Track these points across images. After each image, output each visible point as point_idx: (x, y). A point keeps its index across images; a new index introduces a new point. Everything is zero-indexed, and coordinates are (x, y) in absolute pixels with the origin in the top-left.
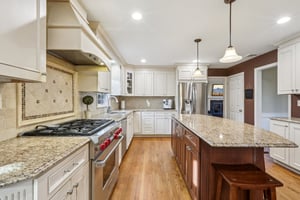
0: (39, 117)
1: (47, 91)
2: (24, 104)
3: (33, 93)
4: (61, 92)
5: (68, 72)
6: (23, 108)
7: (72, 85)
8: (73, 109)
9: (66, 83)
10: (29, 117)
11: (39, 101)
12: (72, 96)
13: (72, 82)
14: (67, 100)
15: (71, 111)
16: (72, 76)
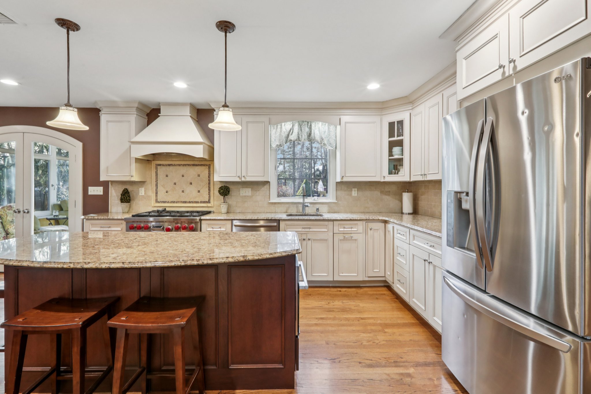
0: (168, 202)
1: (175, 184)
2: (157, 193)
3: (163, 186)
4: (191, 183)
5: (201, 164)
6: (157, 196)
7: (209, 176)
8: (209, 201)
9: (198, 175)
10: (160, 201)
11: (168, 191)
12: (209, 187)
13: (208, 173)
14: (200, 191)
15: (206, 202)
16: (209, 167)
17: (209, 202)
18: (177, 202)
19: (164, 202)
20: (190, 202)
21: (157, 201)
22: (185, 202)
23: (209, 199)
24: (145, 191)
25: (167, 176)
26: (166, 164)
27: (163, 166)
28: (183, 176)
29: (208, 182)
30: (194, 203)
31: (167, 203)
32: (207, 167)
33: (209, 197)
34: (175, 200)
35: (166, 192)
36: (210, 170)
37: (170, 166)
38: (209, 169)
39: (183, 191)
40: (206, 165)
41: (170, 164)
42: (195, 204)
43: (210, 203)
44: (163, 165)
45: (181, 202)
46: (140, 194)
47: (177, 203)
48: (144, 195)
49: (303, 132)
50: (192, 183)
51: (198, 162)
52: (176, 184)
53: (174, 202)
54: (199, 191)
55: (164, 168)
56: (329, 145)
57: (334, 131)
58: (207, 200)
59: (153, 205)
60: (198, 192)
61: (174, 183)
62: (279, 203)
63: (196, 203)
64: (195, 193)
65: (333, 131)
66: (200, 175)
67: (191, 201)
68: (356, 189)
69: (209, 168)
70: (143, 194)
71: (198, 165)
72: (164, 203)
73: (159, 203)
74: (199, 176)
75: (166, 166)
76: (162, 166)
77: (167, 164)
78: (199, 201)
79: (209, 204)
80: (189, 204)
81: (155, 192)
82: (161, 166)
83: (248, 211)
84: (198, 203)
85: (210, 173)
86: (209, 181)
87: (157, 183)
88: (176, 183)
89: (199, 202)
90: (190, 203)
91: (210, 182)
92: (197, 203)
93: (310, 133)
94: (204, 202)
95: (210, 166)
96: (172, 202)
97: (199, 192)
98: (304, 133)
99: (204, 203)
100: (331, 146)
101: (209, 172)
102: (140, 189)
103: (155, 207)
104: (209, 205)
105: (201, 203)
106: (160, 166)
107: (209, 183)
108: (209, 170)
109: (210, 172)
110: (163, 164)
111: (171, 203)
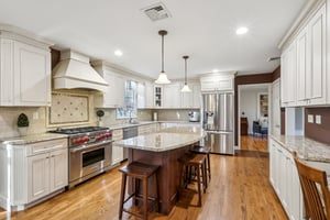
1: (65, 109)
2: (50, 117)
5: (83, 96)
7: (87, 104)
12: (87, 111)
18: (67, 123)
22: (73, 122)
24: (39, 115)
25: (59, 103)
33: (88, 118)
34: (65, 121)
38: (88, 100)
40: (86, 97)
43: (89, 121)
45: (70, 122)
46: (34, 118)
53: (64, 123)
54: (82, 114)
58: (87, 120)
59: (47, 127)
64: (80, 115)
68: (142, 111)
70: (37, 118)
71: (81, 96)
72: (56, 124)
73: (52, 124)
78: (82, 121)
80: (75, 123)
86: (87, 107)
87: (50, 109)
92: (80, 122)
95: (88, 98)
99: (85, 122)
103: (49, 128)
104: (88, 123)
107: (87, 109)
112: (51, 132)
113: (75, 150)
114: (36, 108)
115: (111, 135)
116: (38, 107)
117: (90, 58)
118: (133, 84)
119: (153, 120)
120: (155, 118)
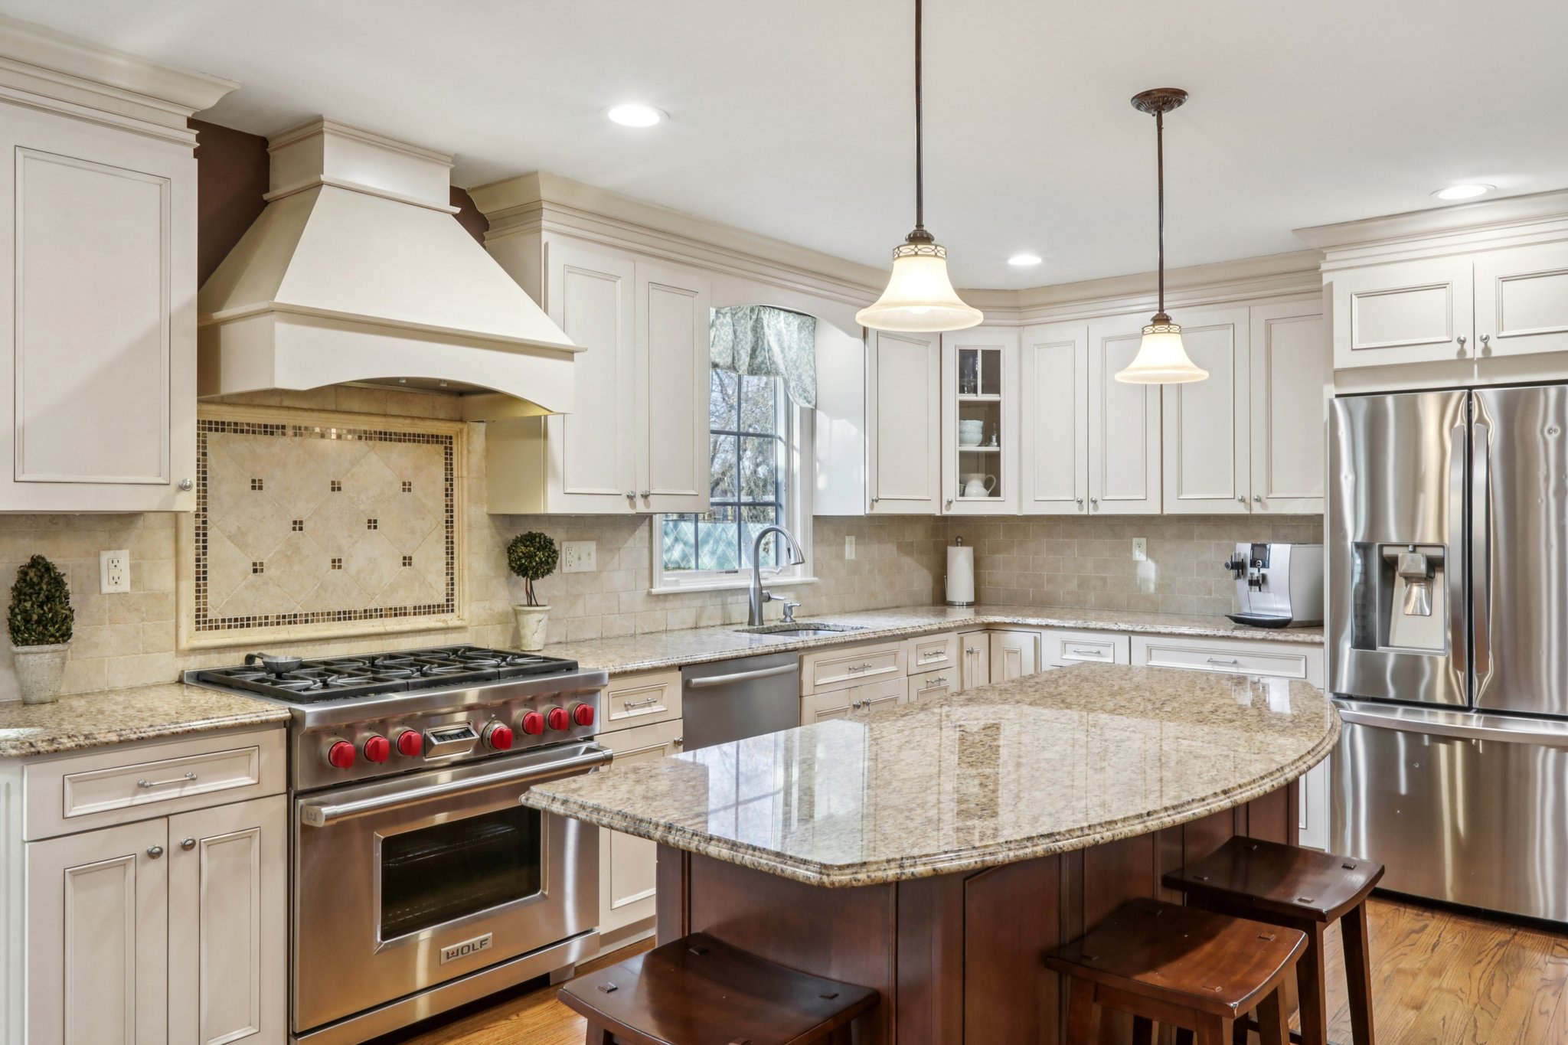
0: (265, 622)
1: (298, 525)
2: (201, 577)
3: (238, 538)
4: (373, 524)
5: (414, 435)
6: (200, 591)
7: (447, 490)
8: (448, 600)
9: (404, 484)
10: (223, 621)
11: (262, 564)
12: (447, 537)
13: (443, 477)
14: (410, 558)
15: (439, 606)
16: (446, 448)
17: (448, 607)
18: (308, 619)
19: (244, 623)
20: (367, 614)
21: (203, 621)
22: (346, 616)
23: (447, 595)
24: (134, 568)
25: (257, 485)
26: (252, 421)
27: (235, 431)
28: (336, 487)
29: (443, 516)
30: (386, 616)
31: (260, 625)
32: (441, 448)
33: (447, 584)
34: (298, 610)
35: (255, 571)
36: (451, 464)
37: (272, 433)
38: (446, 459)
39: (336, 563)
40: (435, 439)
41: (275, 422)
42: (394, 619)
43: (452, 611)
44: (237, 428)
45: (329, 614)
46: (107, 588)
47: (307, 621)
48: (128, 589)
49: (742, 340)
50: (375, 521)
51: (408, 421)
52: (301, 529)
53: (292, 619)
54: (407, 561)
55: (242, 444)
56: (800, 395)
57: (810, 349)
58: (442, 600)
59: (184, 644)
60: (404, 564)
61: (295, 522)
62: (676, 595)
63: (396, 615)
64: (391, 567)
65: (807, 348)
66: (410, 484)
67: (372, 606)
68: (853, 538)
69: (446, 453)
70: (125, 586)
71: (405, 435)
72: (242, 626)
73: (217, 628)
74: (407, 487)
75: (254, 432)
76: (232, 435)
77: (259, 426)
78: (410, 604)
79: (450, 615)
80: (363, 620)
81: (194, 569)
82: (223, 430)
83: (587, 636)
84: (405, 614)
85: (451, 474)
86: (447, 511)
87: (205, 522)
88: (301, 522)
89: (410, 610)
90: (371, 617)
91: (452, 517)
92: (398, 618)
93: (753, 347)
94: (429, 607)
95: (451, 443)
96: (284, 617)
97: (410, 564)
98: (743, 343)
99: (429, 613)
100: (805, 398)
101: (446, 469)
102: (106, 556)
103: (194, 651)
104: (450, 619)
105: (415, 614)
106: (220, 434)
107: (447, 522)
108: (446, 464)
109: (452, 469)
110: (236, 424)
111: (278, 624)
112: (205, 679)
113: (330, 809)
114: (120, 522)
115: (585, 718)
116: (127, 519)
117: (458, 166)
118: (780, 331)
119: (941, 600)
120: (961, 585)
